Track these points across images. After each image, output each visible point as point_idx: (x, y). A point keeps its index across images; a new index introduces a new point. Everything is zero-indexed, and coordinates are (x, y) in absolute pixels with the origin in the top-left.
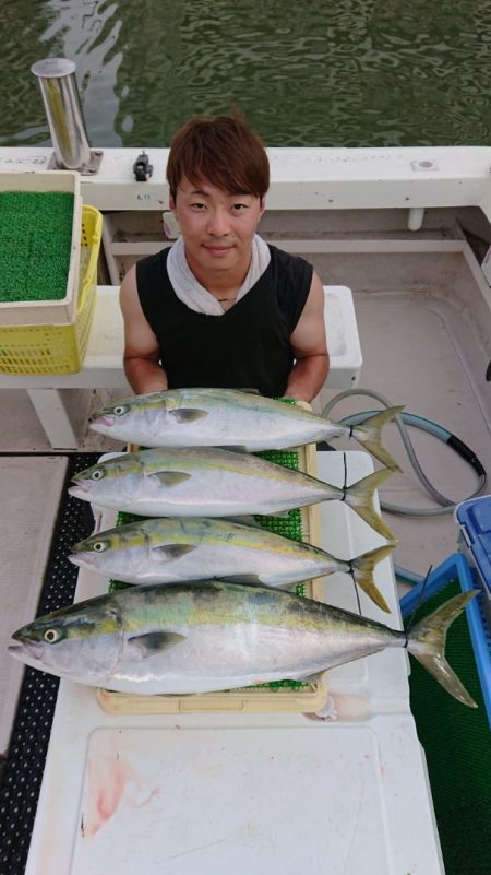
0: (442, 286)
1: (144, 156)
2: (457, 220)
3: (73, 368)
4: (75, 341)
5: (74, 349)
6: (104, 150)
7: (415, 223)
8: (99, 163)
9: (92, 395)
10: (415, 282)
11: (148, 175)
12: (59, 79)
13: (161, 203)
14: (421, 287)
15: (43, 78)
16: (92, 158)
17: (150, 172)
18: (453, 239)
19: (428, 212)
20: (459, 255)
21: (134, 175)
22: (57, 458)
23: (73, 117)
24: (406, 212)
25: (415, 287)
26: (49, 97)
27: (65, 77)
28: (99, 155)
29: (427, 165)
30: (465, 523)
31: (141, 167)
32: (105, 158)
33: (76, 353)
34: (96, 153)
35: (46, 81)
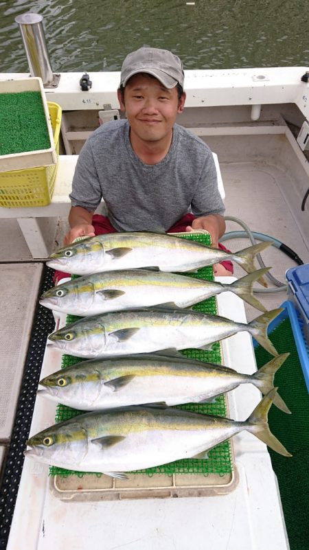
0: (273, 157)
1: (86, 75)
2: (281, 114)
3: (45, 203)
4: (47, 183)
5: (46, 188)
6: (61, 74)
7: (256, 115)
8: (58, 80)
9: (57, 227)
10: (256, 156)
11: (89, 87)
12: (32, 25)
13: (97, 105)
14: (259, 159)
15: (23, 25)
16: (54, 78)
17: (91, 85)
18: (278, 125)
19: (264, 108)
20: (283, 136)
21: (80, 87)
22: (36, 264)
23: (43, 54)
24: (249, 108)
25: (256, 159)
26: (28, 42)
27: (36, 24)
28: (59, 76)
29: (262, 77)
30: (291, 280)
31: (85, 82)
32: (62, 78)
33: (47, 192)
34: (57, 76)
35: (24, 27)
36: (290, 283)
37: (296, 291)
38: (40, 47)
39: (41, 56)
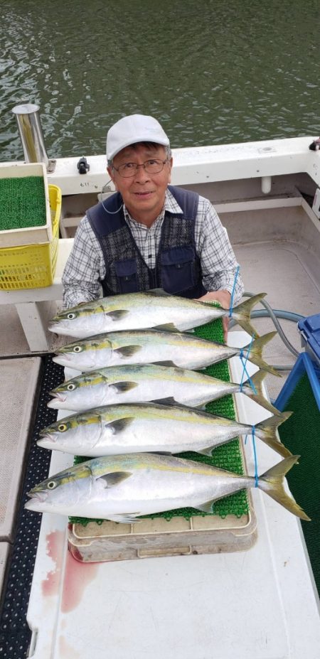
0: (293, 234)
1: (83, 159)
2: (296, 186)
3: (47, 284)
5: (48, 267)
6: (57, 160)
7: (267, 187)
8: (54, 166)
10: (274, 233)
11: (87, 170)
12: (29, 115)
13: (96, 187)
14: (279, 237)
15: (19, 115)
16: (49, 165)
17: (88, 168)
18: (293, 197)
19: (275, 180)
21: (78, 170)
22: (33, 358)
23: (39, 142)
24: (258, 181)
25: (274, 236)
26: (24, 131)
27: (33, 113)
28: (54, 162)
29: (268, 149)
31: (82, 165)
32: (57, 164)
34: (52, 162)
35: (21, 117)
36: (302, 332)
37: (308, 337)
38: (36, 135)
39: (37, 143)
